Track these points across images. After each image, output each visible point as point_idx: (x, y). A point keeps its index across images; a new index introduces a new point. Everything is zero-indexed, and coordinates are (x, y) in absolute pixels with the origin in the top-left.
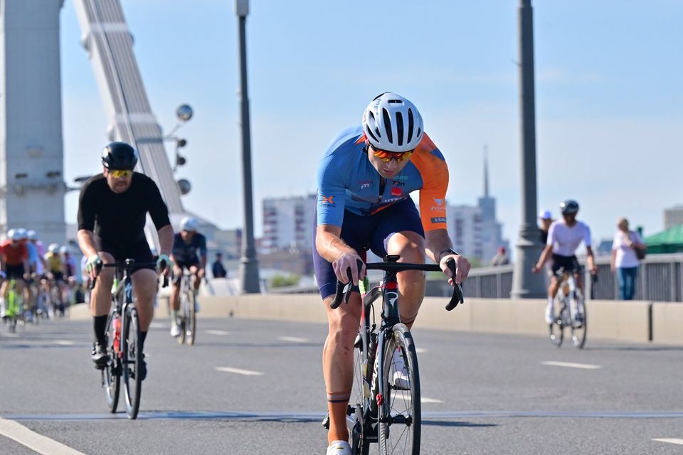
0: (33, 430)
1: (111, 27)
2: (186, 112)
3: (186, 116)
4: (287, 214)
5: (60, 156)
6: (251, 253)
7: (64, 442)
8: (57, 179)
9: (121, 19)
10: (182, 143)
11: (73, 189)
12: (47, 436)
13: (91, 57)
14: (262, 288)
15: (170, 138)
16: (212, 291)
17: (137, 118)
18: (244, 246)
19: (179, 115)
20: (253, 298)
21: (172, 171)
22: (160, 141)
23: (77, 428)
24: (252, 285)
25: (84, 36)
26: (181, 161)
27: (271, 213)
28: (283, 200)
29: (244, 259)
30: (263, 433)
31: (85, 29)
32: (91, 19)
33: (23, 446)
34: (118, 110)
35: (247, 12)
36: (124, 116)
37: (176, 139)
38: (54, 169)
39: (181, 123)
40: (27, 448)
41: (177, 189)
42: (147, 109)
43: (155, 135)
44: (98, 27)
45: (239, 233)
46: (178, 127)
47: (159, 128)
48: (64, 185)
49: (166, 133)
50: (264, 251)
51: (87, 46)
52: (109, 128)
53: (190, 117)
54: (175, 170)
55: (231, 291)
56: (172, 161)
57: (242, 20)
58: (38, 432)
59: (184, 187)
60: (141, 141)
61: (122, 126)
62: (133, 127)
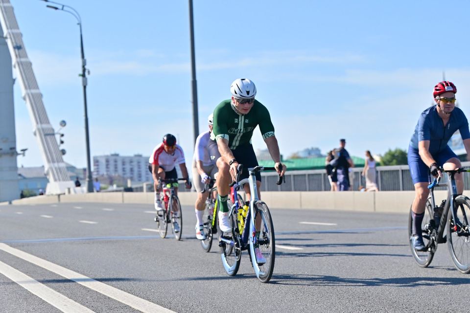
0: (11, 246)
1: (34, 91)
2: (63, 123)
3: (63, 125)
4: (103, 162)
5: (14, 141)
6: (90, 177)
8: (13, 151)
9: (37, 88)
10: (62, 135)
11: (20, 154)
12: (16, 248)
13: (26, 103)
14: (95, 190)
15: (57, 133)
16: (75, 192)
17: (45, 126)
18: (87, 174)
19: (61, 124)
20: (91, 194)
22: (53, 134)
23: (28, 245)
24: (91, 190)
25: (23, 95)
26: (62, 142)
27: (97, 162)
28: (101, 157)
29: (87, 179)
30: (100, 245)
31: (23, 92)
32: (26, 88)
34: (37, 123)
35: (86, 84)
36: (39, 126)
37: (59, 134)
38: (12, 146)
39: (61, 127)
41: (61, 153)
42: (48, 122)
43: (52, 132)
44: (29, 91)
45: (85, 170)
46: (60, 129)
47: (53, 130)
48: (16, 152)
49: (56, 131)
50: (94, 176)
51: (24, 99)
52: (34, 130)
53: (65, 125)
54: (59, 146)
55: (83, 192)
56: (59, 142)
57: (85, 87)
59: (63, 152)
60: (46, 135)
61: (39, 129)
62: (43, 129)
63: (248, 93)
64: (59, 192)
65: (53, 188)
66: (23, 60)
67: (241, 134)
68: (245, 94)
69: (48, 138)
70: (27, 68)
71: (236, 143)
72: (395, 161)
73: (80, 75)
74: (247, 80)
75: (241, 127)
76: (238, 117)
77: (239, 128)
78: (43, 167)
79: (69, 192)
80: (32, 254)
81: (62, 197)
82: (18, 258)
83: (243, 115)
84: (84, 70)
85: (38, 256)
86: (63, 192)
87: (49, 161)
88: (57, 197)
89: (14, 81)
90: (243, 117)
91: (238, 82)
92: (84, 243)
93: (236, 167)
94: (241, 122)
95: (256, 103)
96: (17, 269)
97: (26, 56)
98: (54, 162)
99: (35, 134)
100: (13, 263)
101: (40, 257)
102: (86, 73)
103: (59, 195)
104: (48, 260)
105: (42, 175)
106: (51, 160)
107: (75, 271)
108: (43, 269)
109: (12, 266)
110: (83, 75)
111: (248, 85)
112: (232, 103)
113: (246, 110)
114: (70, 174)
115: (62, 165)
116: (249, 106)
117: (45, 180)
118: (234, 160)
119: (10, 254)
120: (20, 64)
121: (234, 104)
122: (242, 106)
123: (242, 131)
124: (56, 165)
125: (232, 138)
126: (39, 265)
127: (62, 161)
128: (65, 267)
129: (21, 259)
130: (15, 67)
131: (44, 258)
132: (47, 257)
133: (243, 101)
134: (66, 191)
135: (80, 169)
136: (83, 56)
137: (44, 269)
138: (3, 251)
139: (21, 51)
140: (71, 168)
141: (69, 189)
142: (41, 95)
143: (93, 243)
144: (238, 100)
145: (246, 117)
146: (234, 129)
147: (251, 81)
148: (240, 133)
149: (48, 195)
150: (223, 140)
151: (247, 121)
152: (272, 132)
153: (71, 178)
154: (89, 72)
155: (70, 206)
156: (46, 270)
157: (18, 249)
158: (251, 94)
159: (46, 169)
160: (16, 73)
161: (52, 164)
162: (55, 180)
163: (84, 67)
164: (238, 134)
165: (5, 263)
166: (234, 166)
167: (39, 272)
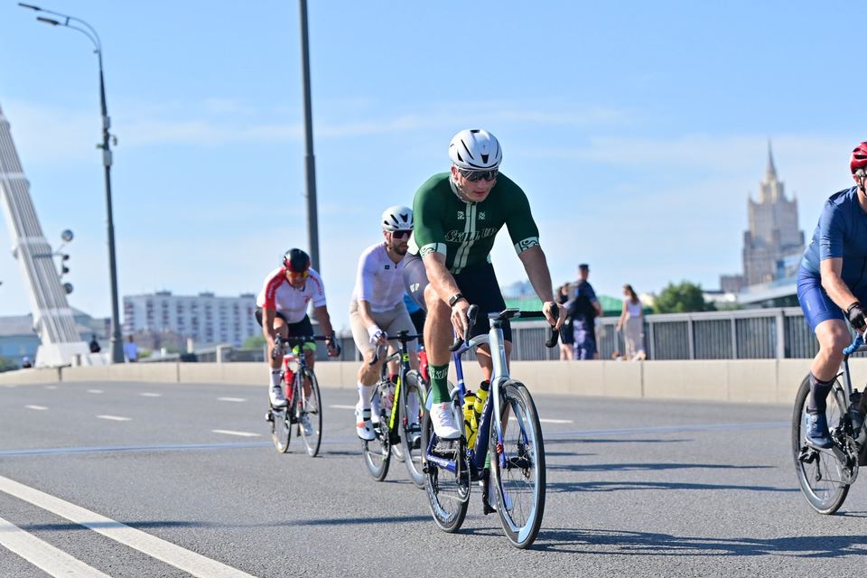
1: (14, 176)
2: (68, 235)
3: (68, 238)
4: (141, 306)
6: (118, 334)
9: (20, 170)
10: (66, 257)
14: (126, 359)
15: (57, 254)
16: (90, 362)
17: (34, 240)
18: (112, 329)
19: (64, 237)
20: (120, 366)
21: (59, 278)
22: (50, 256)
23: (2, 460)
24: (118, 358)
26: (66, 270)
27: (130, 306)
28: (138, 297)
29: (113, 339)
30: (135, 460)
34: (20, 235)
35: (111, 163)
36: (24, 240)
37: (61, 254)
39: (65, 243)
41: (64, 290)
42: (40, 233)
43: (47, 252)
44: (4, 175)
45: (107, 321)
46: (63, 246)
47: (49, 247)
49: (54, 250)
50: (126, 333)
52: (13, 248)
53: (71, 238)
54: (61, 277)
55: (104, 361)
56: (59, 270)
57: (108, 169)
59: (68, 288)
60: (36, 257)
61: (22, 246)
62: (30, 247)
63: (485, 158)
64: (60, 362)
65: (49, 354)
67: (471, 243)
68: (479, 162)
69: (40, 262)
70: (1, 134)
71: (461, 261)
72: (679, 305)
73: (99, 146)
74: (483, 133)
75: (470, 227)
76: (463, 207)
77: (467, 230)
78: (31, 315)
79: (79, 363)
81: (64, 371)
83: (474, 203)
84: (107, 137)
85: (20, 481)
86: (67, 363)
87: (41, 305)
88: (56, 371)
90: (474, 208)
91: (465, 135)
92: (106, 457)
93: (465, 311)
94: (470, 217)
95: (502, 178)
98: (50, 307)
99: (16, 255)
101: (24, 484)
102: (111, 143)
103: (60, 368)
104: (39, 489)
105: (30, 332)
106: (45, 303)
107: (88, 508)
108: (29, 503)
110: (105, 147)
111: (484, 144)
112: (452, 180)
113: (480, 193)
114: (80, 328)
115: (65, 312)
116: (485, 186)
117: (34, 340)
118: (460, 297)
121: (456, 181)
122: (472, 186)
123: (472, 236)
124: (55, 312)
125: (452, 250)
126: (23, 498)
127: (66, 305)
128: (69, 501)
131: (31, 485)
132: (37, 482)
133: (474, 175)
134: (74, 361)
135: (99, 320)
136: (104, 111)
137: (32, 505)
140: (82, 318)
141: (79, 357)
142: (26, 184)
143: (123, 456)
144: (464, 174)
145: (480, 207)
146: (455, 233)
147: (490, 135)
148: (468, 240)
149: (41, 369)
150: (436, 256)
151: (482, 216)
152: (535, 238)
153: (83, 336)
154: (115, 140)
155: (79, 387)
156: (35, 506)
158: (490, 162)
159: (36, 320)
161: (47, 311)
162: (53, 340)
163: (105, 130)
164: (465, 243)
166: (459, 307)
167: (21, 511)
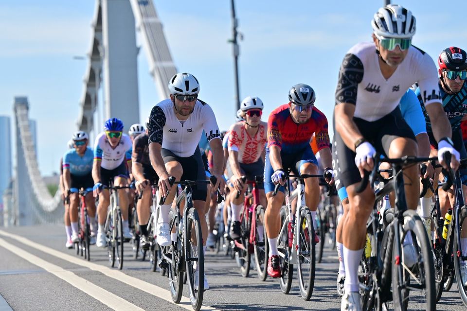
1: (166, 64)
7: (144, 280)
9: (169, 58)
12: (135, 277)
13: (155, 81)
25: (151, 69)
31: (151, 65)
32: (155, 60)
33: (122, 282)
35: (239, 54)
40: (124, 283)
44: (159, 64)
51: (153, 74)
57: (236, 58)
58: (130, 276)
66: (151, 20)
70: (156, 32)
73: (230, 41)
80: (155, 284)
82: (136, 289)
84: (236, 34)
85: (163, 287)
89: (138, 50)
96: (134, 303)
97: (155, 15)
100: (128, 295)
101: (167, 289)
102: (239, 39)
109: (127, 300)
110: (234, 42)
119: (126, 284)
120: (146, 25)
126: (164, 299)
129: (140, 290)
130: (139, 30)
136: (234, 15)
138: (115, 280)
139: (148, 7)
154: (242, 37)
157: (137, 278)
160: (142, 39)
163: (235, 29)
165: (117, 295)
167: (163, 307)
